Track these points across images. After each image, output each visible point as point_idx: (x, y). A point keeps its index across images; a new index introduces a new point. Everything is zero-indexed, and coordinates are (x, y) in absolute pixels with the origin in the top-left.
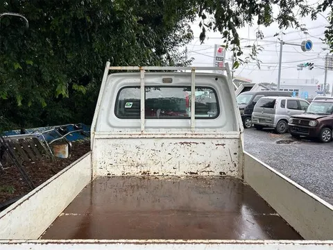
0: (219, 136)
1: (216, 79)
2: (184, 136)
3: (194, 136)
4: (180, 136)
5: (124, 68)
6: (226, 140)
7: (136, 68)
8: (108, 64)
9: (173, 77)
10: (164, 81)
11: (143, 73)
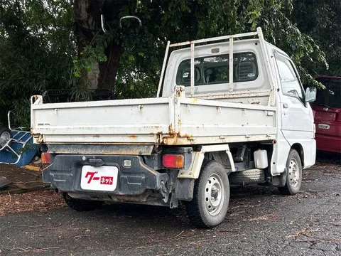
0: (252, 95)
1: (256, 44)
2: (223, 97)
3: (231, 96)
4: (221, 97)
5: (179, 44)
6: (260, 98)
7: (188, 43)
8: (169, 42)
9: (220, 47)
10: (213, 51)
11: (193, 46)
